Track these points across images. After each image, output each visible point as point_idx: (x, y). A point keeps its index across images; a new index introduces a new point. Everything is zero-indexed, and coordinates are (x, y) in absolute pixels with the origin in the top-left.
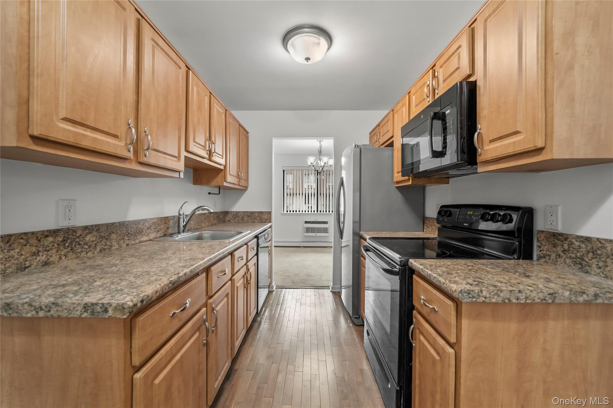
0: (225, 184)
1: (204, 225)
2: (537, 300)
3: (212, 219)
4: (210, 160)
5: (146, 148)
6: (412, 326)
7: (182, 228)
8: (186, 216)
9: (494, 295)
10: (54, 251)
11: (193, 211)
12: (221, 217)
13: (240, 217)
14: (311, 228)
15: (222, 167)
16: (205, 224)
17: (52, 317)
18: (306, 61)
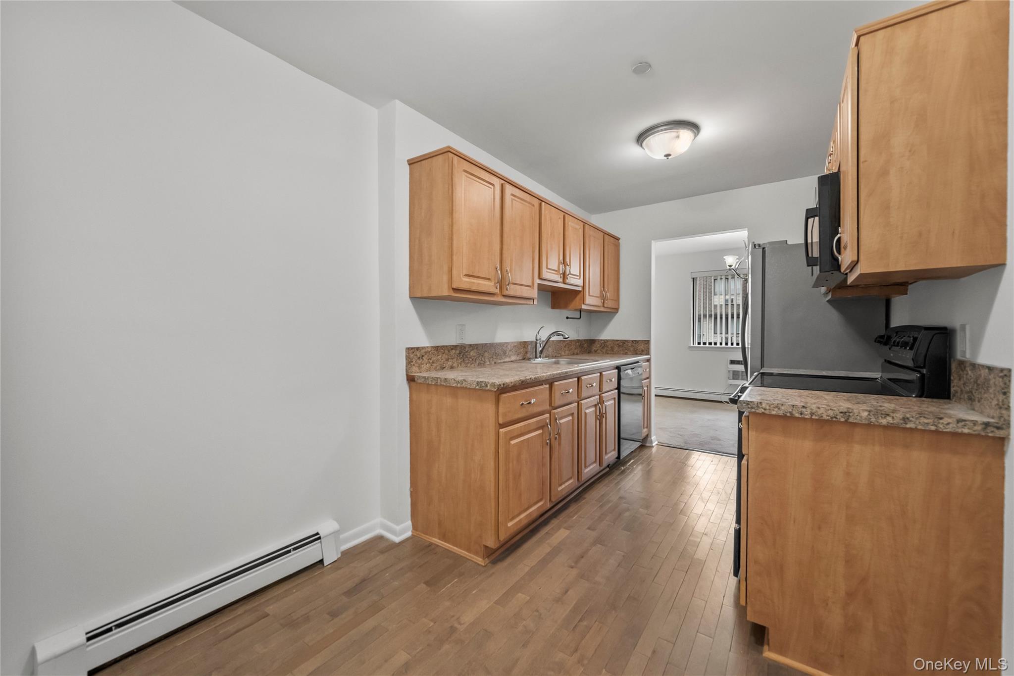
0: (584, 307)
1: (563, 353)
2: (825, 417)
3: (573, 347)
4: (564, 283)
5: (507, 284)
7: (538, 354)
8: (543, 341)
9: (774, 408)
10: (455, 359)
11: (549, 335)
12: (585, 345)
13: (609, 347)
14: (741, 371)
15: (580, 289)
16: (565, 352)
17: (463, 387)
18: (666, 158)
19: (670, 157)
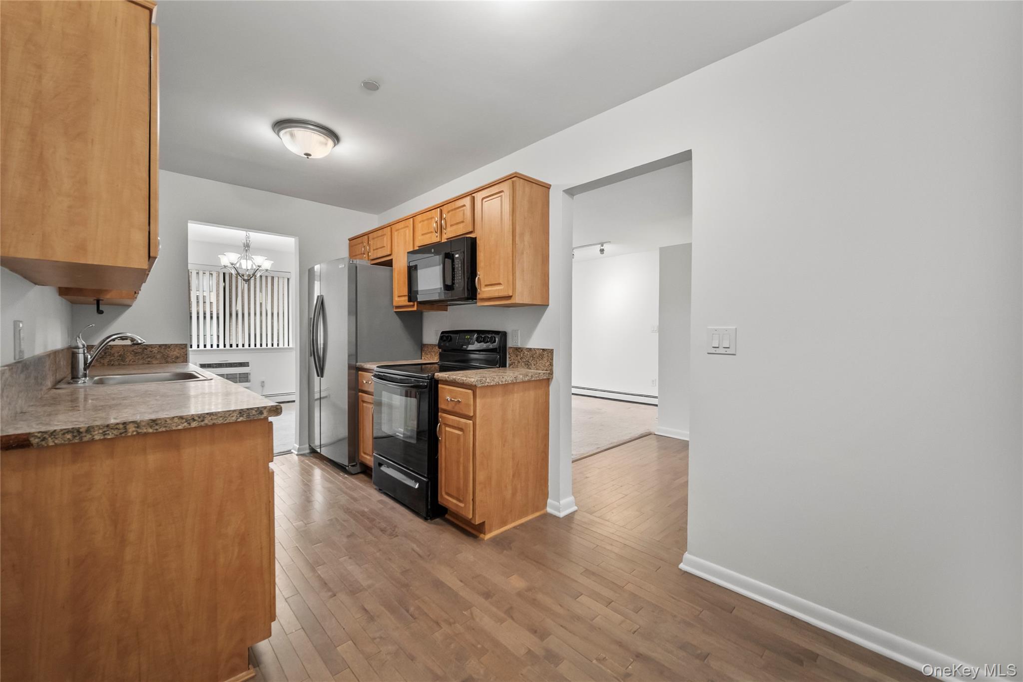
2: (510, 382)
6: (439, 424)
11: (103, 340)
14: (227, 374)
17: (207, 425)
18: (306, 157)
19: (310, 157)
